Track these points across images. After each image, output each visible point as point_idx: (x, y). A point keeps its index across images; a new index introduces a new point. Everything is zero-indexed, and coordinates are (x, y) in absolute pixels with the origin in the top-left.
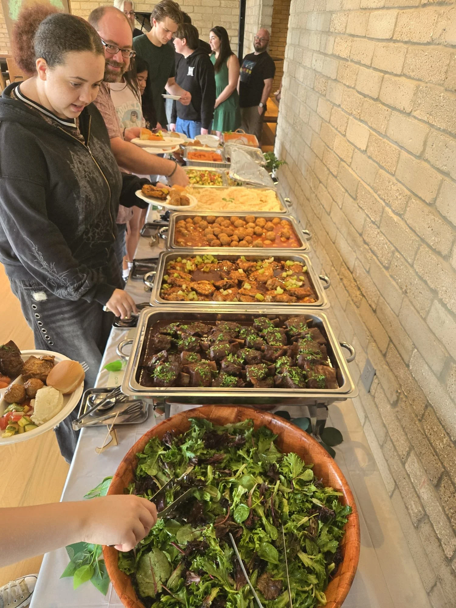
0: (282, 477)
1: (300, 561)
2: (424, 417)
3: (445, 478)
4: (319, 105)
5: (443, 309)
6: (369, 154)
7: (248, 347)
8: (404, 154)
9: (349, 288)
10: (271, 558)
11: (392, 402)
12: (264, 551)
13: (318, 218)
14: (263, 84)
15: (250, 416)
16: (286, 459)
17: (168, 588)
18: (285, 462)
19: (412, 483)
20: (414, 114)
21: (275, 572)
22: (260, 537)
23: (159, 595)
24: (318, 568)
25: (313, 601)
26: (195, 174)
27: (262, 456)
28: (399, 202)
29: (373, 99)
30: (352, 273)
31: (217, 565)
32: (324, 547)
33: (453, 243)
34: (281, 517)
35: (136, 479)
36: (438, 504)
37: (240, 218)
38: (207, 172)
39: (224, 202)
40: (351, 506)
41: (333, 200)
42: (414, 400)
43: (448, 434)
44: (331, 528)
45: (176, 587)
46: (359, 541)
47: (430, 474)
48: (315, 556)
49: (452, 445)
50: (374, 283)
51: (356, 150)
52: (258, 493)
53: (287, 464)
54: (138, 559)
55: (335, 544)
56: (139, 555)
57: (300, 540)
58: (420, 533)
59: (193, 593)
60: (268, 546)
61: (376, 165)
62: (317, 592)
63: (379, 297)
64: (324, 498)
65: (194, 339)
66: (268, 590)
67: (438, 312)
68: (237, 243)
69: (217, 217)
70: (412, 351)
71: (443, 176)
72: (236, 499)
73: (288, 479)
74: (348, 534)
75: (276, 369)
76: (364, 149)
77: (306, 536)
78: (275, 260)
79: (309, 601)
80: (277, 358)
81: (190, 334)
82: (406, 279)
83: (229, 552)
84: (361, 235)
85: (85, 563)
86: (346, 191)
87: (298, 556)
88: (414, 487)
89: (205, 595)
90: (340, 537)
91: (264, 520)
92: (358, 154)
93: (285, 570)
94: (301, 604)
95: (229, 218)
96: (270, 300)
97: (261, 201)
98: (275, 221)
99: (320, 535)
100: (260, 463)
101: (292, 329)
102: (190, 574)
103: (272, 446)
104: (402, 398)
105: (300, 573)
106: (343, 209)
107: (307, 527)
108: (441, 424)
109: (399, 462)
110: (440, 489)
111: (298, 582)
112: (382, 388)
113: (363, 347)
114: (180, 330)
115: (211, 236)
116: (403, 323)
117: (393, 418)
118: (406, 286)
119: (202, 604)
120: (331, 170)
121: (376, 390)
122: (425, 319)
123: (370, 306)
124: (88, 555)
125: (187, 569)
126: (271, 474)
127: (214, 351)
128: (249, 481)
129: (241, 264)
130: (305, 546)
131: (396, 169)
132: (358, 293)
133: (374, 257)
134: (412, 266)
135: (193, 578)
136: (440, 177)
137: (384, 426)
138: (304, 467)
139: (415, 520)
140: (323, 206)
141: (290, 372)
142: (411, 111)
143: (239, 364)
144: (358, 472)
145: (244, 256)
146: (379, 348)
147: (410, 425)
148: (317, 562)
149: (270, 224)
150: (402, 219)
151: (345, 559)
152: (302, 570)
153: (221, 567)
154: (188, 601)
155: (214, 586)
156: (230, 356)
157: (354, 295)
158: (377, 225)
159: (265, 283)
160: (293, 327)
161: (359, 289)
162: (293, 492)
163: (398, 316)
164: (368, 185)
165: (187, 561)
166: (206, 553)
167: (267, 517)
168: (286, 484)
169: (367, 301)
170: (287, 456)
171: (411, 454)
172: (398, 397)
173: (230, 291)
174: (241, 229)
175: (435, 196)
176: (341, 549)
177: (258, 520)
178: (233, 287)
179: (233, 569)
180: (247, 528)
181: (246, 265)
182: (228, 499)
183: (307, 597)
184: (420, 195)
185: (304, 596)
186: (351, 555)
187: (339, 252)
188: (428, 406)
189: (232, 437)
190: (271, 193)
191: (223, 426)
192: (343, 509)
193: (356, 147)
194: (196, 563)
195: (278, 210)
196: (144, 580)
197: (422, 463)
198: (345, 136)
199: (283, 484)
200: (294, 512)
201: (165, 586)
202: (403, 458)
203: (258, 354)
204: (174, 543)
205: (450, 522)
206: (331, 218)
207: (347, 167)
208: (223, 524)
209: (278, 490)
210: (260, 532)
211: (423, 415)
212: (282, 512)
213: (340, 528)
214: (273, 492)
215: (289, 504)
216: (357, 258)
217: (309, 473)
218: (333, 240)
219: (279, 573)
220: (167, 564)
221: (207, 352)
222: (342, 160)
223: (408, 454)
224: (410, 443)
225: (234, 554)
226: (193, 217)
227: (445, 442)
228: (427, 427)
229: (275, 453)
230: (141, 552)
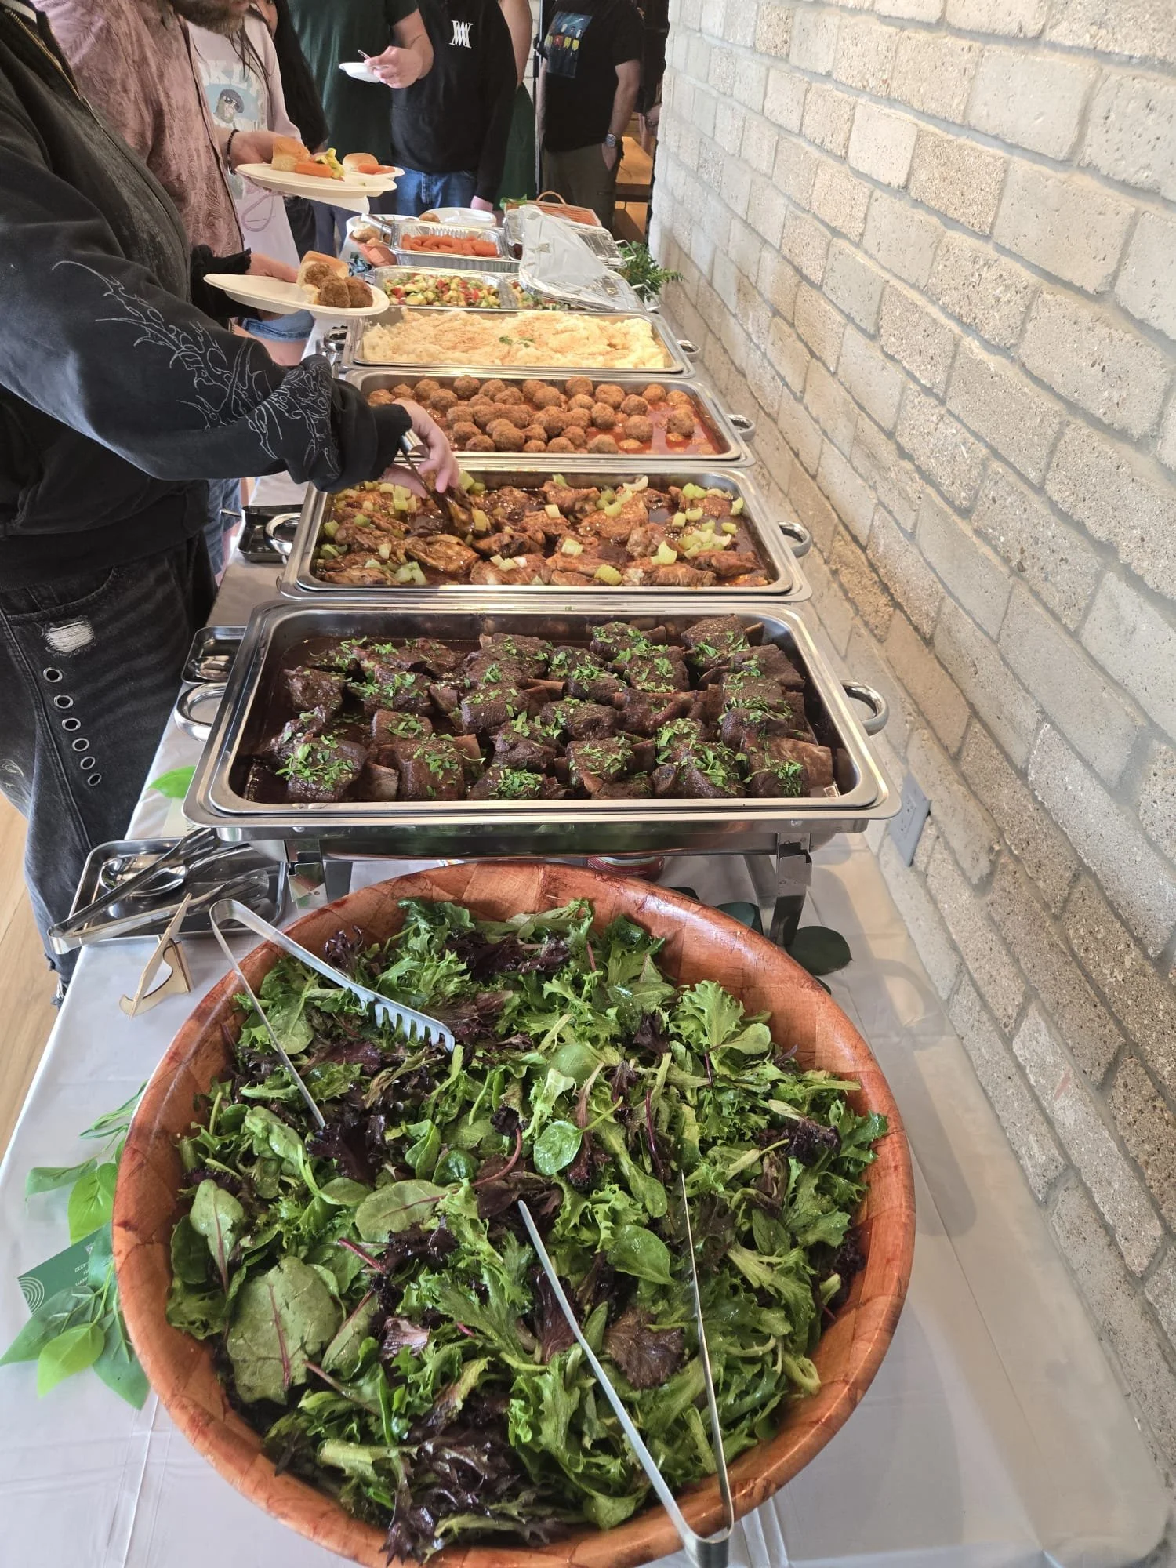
0: (679, 1047)
1: (735, 1270)
2: (1071, 906)
3: (1129, 1064)
4: (770, 89)
5: (1133, 593)
6: (914, 194)
7: (575, 697)
8: (1022, 167)
9: (856, 593)
10: (648, 1270)
11: (975, 881)
12: (628, 1250)
13: (769, 415)
14: (615, 80)
15: (582, 890)
16: (691, 1000)
17: (324, 1370)
18: (686, 1006)
19: (1031, 1088)
20: (1052, 35)
21: (661, 1306)
22: (613, 1211)
23: (295, 1393)
24: (791, 1289)
25: (777, 1386)
26: (423, 284)
27: (619, 993)
28: (1005, 311)
29: (927, 26)
30: (864, 549)
31: (483, 1295)
32: (806, 1231)
33: (1167, 393)
34: (678, 1155)
35: (236, 1069)
36: (1106, 1134)
37: (552, 383)
38: (456, 280)
39: (505, 347)
40: (884, 1113)
41: (812, 354)
42: (1039, 865)
43: (1138, 941)
44: (825, 1179)
45: (353, 1364)
46: (912, 1208)
47: (1084, 1056)
48: (780, 1256)
49: (1151, 970)
50: (929, 564)
51: (878, 193)
52: (606, 1089)
53: (690, 1011)
54: (233, 1290)
55: (841, 1219)
56: (237, 1280)
57: (735, 1215)
58: (1055, 1218)
59: (403, 1380)
60: (637, 1233)
61: (934, 220)
62: (789, 1359)
63: (943, 599)
64: (804, 1099)
65: (410, 678)
66: (640, 1360)
67: (1117, 607)
68: (541, 444)
69: (482, 381)
70: (1037, 730)
71: (1138, 203)
72: (541, 1109)
73: (696, 1050)
74: (875, 1193)
75: (657, 752)
76: (902, 182)
77: (751, 1204)
78: (651, 485)
79: (766, 1386)
80: (660, 724)
81: (400, 667)
82: (1021, 531)
83: (518, 1258)
84: (890, 435)
85: (75, 1319)
86: (850, 319)
87: (731, 1261)
88: (1036, 1099)
89: (443, 1382)
90: (852, 1201)
91: (626, 1163)
92: (885, 204)
93: (690, 1301)
94: (741, 1395)
95: (518, 383)
96: (637, 581)
97: (610, 345)
98: (651, 392)
99: (793, 1200)
100: (612, 1012)
101: (702, 652)
102: (396, 1325)
103: (649, 968)
104: (1005, 865)
105: (737, 1305)
106: (840, 372)
107: (756, 1177)
108: (1118, 916)
109: (995, 1037)
110: (1114, 1092)
111: (732, 1334)
112: (948, 846)
113: (894, 748)
114: (369, 657)
115: (467, 426)
116: (1010, 658)
117: (980, 924)
118: (1022, 552)
119: (433, 1408)
120: (805, 272)
121: (930, 857)
122: (1074, 635)
123: (916, 629)
124: (90, 1296)
125: (389, 1311)
126: (646, 1040)
127: (471, 706)
128: (579, 1058)
129: (552, 493)
130: (750, 1230)
131: (997, 214)
132: (883, 600)
133: (930, 490)
134: (1039, 489)
135: (405, 1335)
136: (1128, 205)
137: (954, 947)
138: (741, 1018)
139: (1038, 1183)
140: (783, 379)
141: (699, 754)
142: (1042, 32)
143: (547, 741)
144: (896, 1039)
145: (563, 474)
146: (939, 740)
147: (1028, 934)
148: (787, 1272)
149: (634, 399)
150: (1013, 360)
151: (870, 1261)
152: (743, 1295)
153: (494, 1300)
154: (389, 1403)
155: (470, 1354)
156: (522, 718)
157: (869, 610)
158: (936, 396)
159: (624, 543)
160: (707, 643)
161: (885, 588)
162: (711, 1085)
163: (995, 642)
164: (913, 286)
165: (389, 1289)
166: (446, 1262)
167: (634, 1154)
168: (690, 1065)
169: (909, 619)
170: (693, 989)
171: (1030, 1012)
172: (993, 863)
173: (522, 561)
174: (553, 410)
175: (1115, 266)
176: (857, 1236)
177: (608, 1164)
178: (530, 551)
179: (532, 1303)
180: (574, 1188)
181: (569, 495)
182: (517, 1109)
183: (760, 1375)
184: (1067, 275)
185: (749, 1372)
186: (890, 1248)
187: (828, 498)
188: (1080, 872)
189: (531, 947)
190: (639, 327)
191: (504, 921)
192: (862, 1126)
193: (876, 183)
194: (415, 1293)
195: (660, 367)
196: (253, 1353)
197: (1059, 1029)
198: (844, 159)
199: (682, 1066)
200: (715, 1139)
201: (319, 1365)
202: (1006, 1026)
203: (602, 712)
204: (348, 1240)
205: (1141, 1177)
206: (806, 408)
207: (850, 249)
208: (499, 1179)
209: (667, 1085)
210: (612, 1196)
211: (1066, 900)
212: (680, 1140)
213: (851, 1178)
214: (651, 1089)
215: (700, 1117)
216: (880, 503)
217: (759, 1034)
218: (812, 471)
219: (672, 1309)
220: (327, 1303)
221: (452, 715)
222: (835, 232)
223: (1022, 1012)
224: (1027, 981)
225: (535, 1262)
226: (413, 382)
227: (1128, 965)
228: (1076, 931)
229: (654, 986)
230: (244, 1270)
